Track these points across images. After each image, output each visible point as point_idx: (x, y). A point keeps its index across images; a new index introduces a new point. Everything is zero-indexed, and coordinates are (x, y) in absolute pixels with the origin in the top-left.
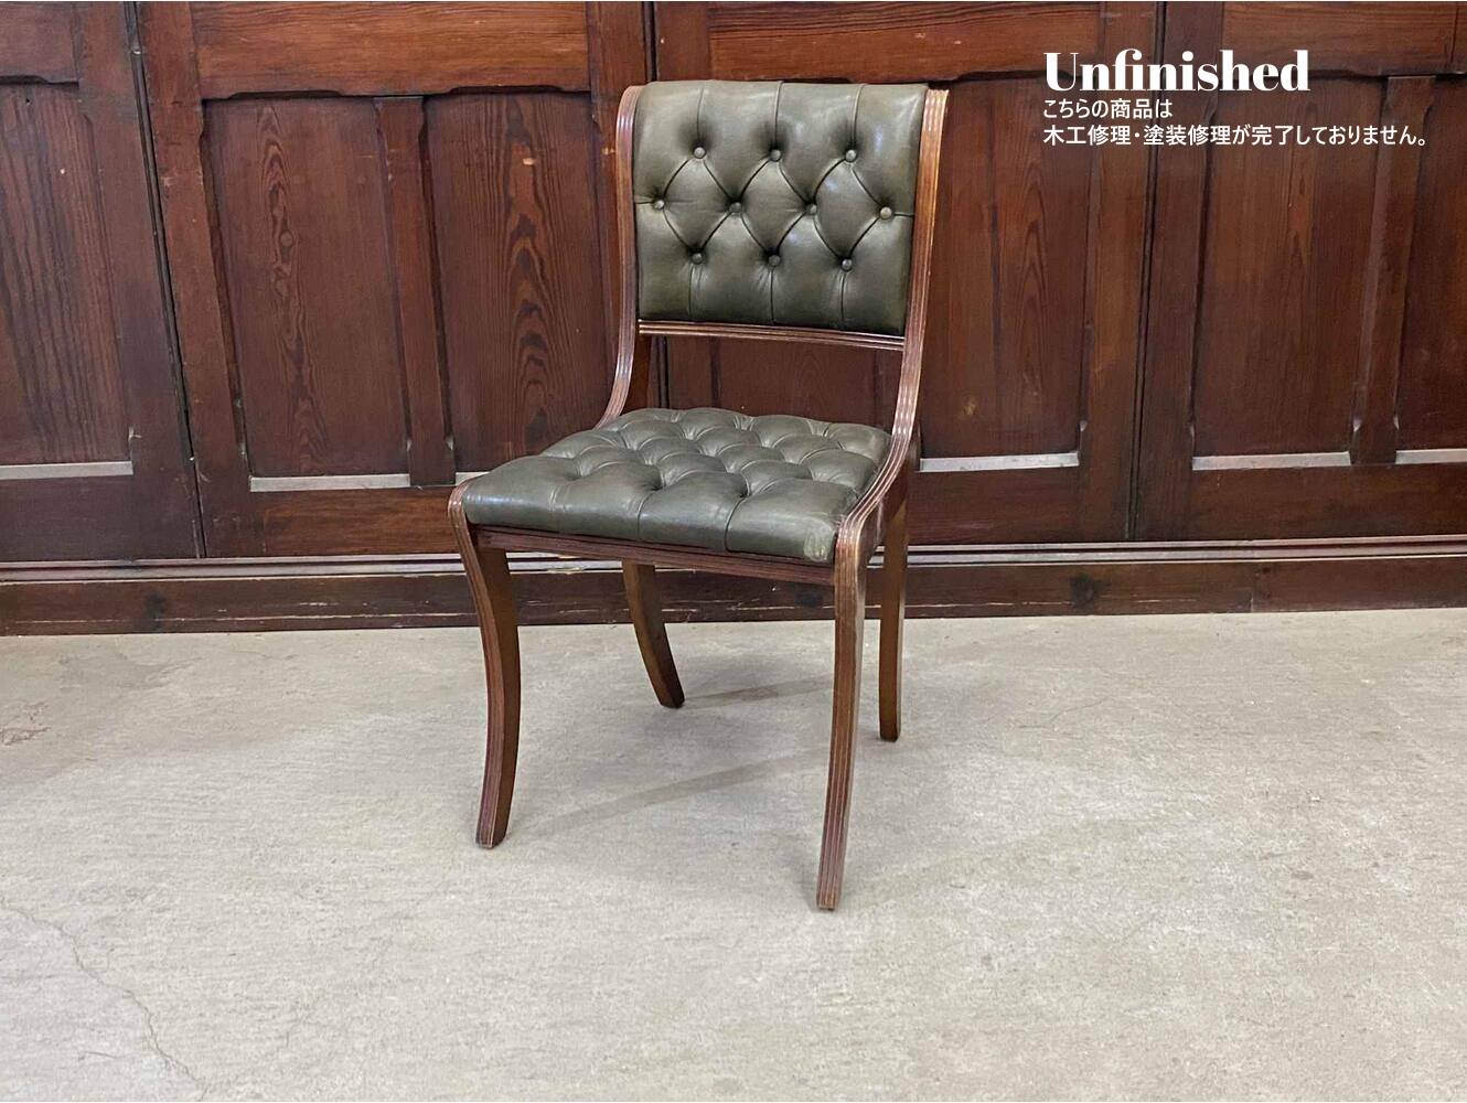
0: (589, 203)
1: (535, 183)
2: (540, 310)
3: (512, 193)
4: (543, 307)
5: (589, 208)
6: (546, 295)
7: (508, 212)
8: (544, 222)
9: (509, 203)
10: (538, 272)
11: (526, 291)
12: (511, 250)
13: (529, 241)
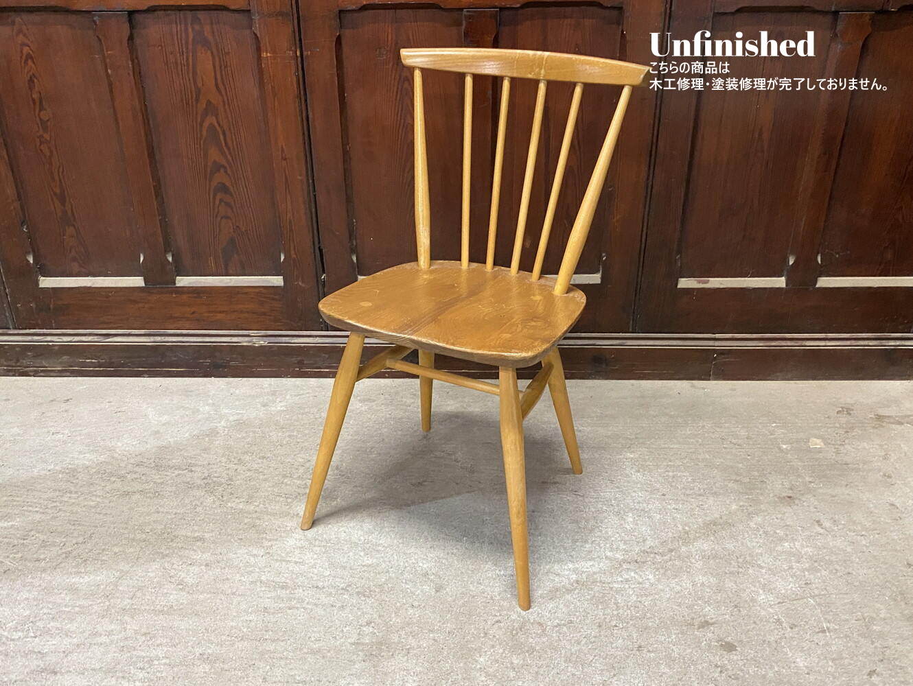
0: (256, 93)
1: (216, 79)
2: (225, 168)
3: (200, 85)
4: (228, 168)
5: (256, 97)
6: (229, 156)
7: (197, 100)
8: (224, 105)
9: (198, 92)
10: (223, 142)
11: (214, 155)
12: (201, 126)
13: (214, 118)
